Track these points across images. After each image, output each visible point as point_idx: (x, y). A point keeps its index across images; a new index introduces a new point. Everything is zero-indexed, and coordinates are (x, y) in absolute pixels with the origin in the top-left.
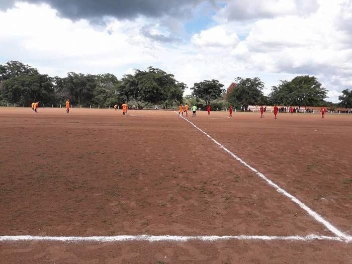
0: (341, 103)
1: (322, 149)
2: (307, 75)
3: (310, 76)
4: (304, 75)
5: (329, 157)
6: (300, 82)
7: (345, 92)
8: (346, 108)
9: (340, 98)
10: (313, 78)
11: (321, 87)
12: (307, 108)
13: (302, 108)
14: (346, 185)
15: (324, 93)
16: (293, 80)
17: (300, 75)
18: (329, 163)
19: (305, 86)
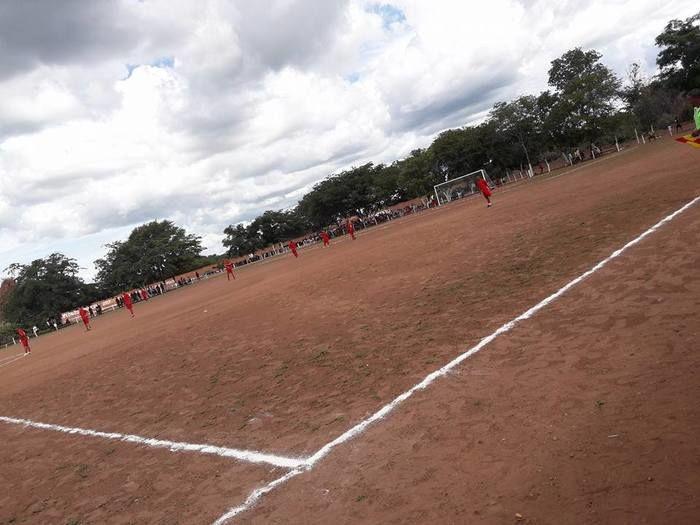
0: (229, 252)
1: (226, 338)
2: (152, 221)
3: (159, 221)
4: (147, 223)
5: (240, 347)
6: (146, 236)
7: (228, 231)
8: (241, 255)
9: (226, 243)
10: (166, 224)
11: (186, 235)
12: (178, 278)
13: (170, 282)
14: (280, 378)
15: (195, 243)
16: (131, 238)
17: (141, 225)
18: (244, 356)
19: (158, 241)
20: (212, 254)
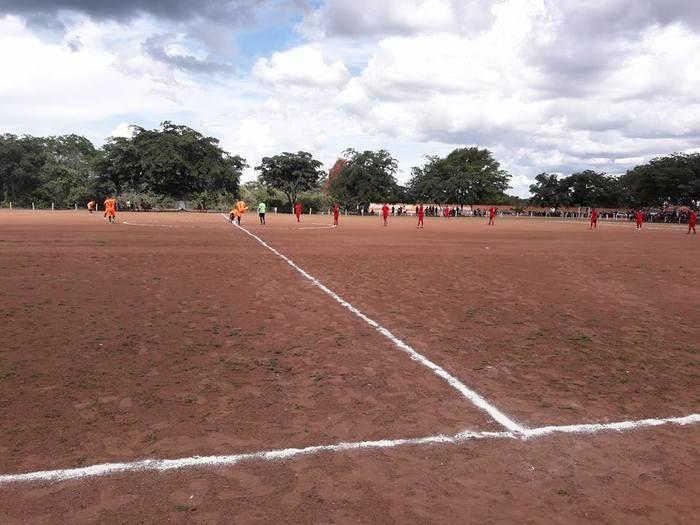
0: (533, 198)
1: (495, 281)
2: (474, 146)
3: (480, 149)
4: (469, 147)
5: (505, 295)
6: (463, 159)
7: (540, 178)
8: (543, 206)
9: (533, 189)
10: (485, 153)
11: (499, 169)
12: (475, 207)
13: (467, 209)
14: (531, 342)
15: (504, 179)
16: (450, 156)
17: (463, 147)
18: (505, 305)
19: (471, 167)
20: (515, 195)
